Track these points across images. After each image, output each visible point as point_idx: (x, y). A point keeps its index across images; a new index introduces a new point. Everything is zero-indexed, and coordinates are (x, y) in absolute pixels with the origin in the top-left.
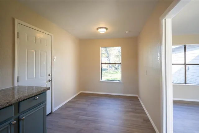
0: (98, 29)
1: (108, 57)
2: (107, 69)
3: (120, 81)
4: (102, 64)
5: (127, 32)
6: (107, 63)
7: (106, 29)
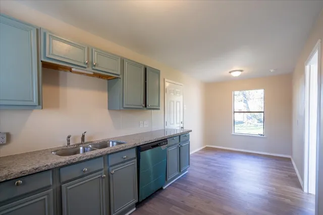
0: (230, 72)
1: (245, 102)
2: (242, 123)
3: (262, 135)
4: (234, 112)
5: (272, 71)
6: (242, 111)
7: (241, 71)
